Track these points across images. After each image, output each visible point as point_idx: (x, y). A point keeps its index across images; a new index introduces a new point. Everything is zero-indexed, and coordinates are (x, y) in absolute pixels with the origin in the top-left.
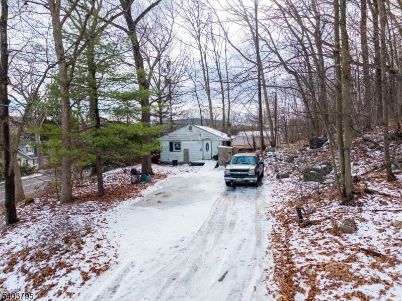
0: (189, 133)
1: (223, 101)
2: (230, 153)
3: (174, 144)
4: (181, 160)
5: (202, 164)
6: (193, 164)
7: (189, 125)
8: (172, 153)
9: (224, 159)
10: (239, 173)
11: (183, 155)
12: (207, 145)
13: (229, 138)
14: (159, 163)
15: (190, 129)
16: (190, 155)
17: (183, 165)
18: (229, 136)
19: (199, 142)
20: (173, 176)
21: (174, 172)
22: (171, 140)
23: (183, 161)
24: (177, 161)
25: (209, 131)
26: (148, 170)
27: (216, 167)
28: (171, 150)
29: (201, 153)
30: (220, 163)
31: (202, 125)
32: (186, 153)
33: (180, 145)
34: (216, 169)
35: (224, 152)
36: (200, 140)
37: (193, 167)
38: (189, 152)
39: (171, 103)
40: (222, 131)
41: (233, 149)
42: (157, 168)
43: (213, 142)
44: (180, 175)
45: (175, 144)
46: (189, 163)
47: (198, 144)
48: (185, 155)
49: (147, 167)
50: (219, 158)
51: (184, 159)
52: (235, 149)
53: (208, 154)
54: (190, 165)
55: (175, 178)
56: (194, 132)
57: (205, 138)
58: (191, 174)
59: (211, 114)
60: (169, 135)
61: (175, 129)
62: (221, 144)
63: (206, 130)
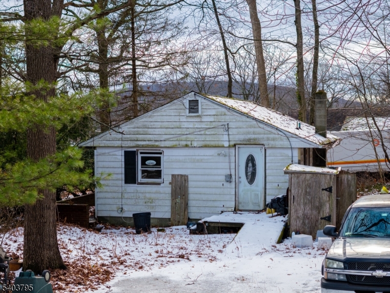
0: (188, 122)
1: (297, 22)
2: (329, 190)
3: (140, 156)
4: (162, 210)
5: (234, 228)
6: (202, 229)
7: (191, 96)
8: (132, 187)
9: (308, 211)
10: (379, 273)
11: (169, 197)
12: (251, 160)
13: (322, 139)
14: (91, 221)
15: (193, 107)
16: (191, 197)
17: (168, 230)
18: (321, 131)
19: (223, 151)
20: (134, 274)
21: (136, 256)
22: (130, 145)
23: (168, 215)
24: (149, 214)
25: (256, 115)
26: (47, 254)
27: (280, 241)
28: (130, 177)
29: (230, 188)
30: (294, 225)
31: (230, 95)
32: (180, 187)
33: (158, 161)
34: (281, 247)
35: (309, 186)
36: (226, 144)
37: (202, 237)
38: (191, 184)
39: (133, 29)
40: (298, 117)
41: (338, 177)
42: (81, 243)
43: (268, 152)
44: (156, 271)
45: (144, 160)
46: (189, 222)
47: (221, 159)
48: (174, 194)
49: (42, 241)
50: (292, 207)
51: (173, 208)
52: (345, 177)
53: (253, 193)
54: (193, 232)
55: (138, 281)
56: (205, 119)
57: (242, 137)
58: (196, 268)
59: (261, 61)
60: (126, 127)
61: (146, 109)
62: (296, 159)
63: (245, 110)
